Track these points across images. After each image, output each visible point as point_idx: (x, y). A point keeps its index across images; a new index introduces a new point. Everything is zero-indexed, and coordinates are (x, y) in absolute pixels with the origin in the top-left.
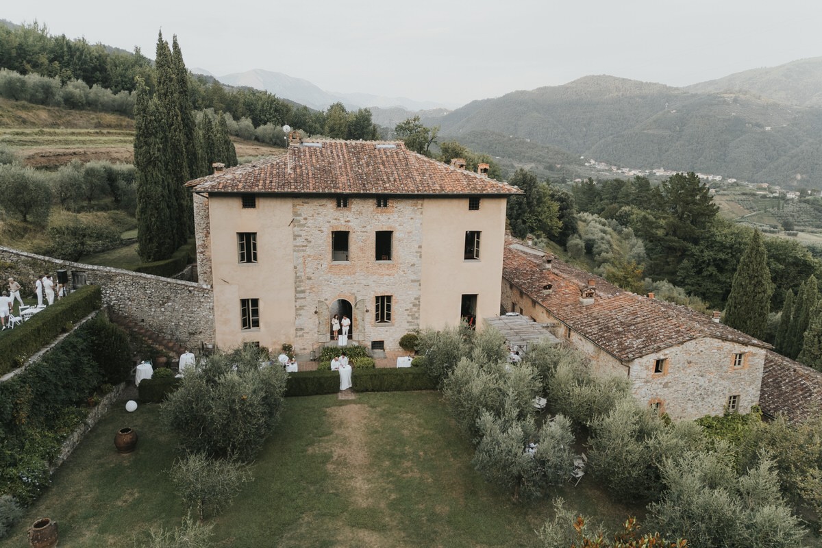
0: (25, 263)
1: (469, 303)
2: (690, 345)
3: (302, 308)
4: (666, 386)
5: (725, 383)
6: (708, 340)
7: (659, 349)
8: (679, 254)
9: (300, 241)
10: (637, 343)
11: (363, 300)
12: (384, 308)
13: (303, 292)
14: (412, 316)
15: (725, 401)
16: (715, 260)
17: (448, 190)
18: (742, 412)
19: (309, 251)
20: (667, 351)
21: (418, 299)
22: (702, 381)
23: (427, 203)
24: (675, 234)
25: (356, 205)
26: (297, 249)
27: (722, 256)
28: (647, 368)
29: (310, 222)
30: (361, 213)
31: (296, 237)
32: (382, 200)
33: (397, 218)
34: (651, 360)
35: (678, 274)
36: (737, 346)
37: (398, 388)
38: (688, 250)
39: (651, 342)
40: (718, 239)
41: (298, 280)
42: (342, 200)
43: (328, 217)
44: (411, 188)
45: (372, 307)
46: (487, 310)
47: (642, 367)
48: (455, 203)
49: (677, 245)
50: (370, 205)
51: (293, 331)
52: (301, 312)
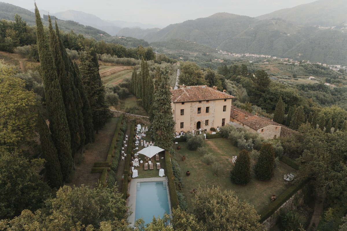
0: (142, 118)
1: (224, 120)
2: (268, 126)
3: (191, 123)
4: (263, 134)
5: (274, 133)
6: (271, 125)
7: (262, 127)
8: (259, 96)
9: (192, 110)
10: (258, 126)
11: (203, 121)
12: (207, 122)
13: (192, 120)
14: (213, 124)
15: (274, 136)
16: (270, 98)
17: (221, 98)
18: (277, 138)
19: (193, 112)
20: (264, 128)
21: (214, 120)
22: (270, 133)
23: (216, 101)
24: (258, 90)
25: (203, 102)
26: (191, 112)
27: (272, 97)
28: (260, 131)
29: (194, 106)
30: (203, 104)
31: (191, 109)
32: (208, 101)
33: (210, 104)
34: (261, 129)
35: (259, 102)
36: (276, 126)
37: (215, 138)
38: (262, 95)
39: (261, 126)
40: (271, 91)
41: (191, 118)
42: (200, 102)
43: (197, 105)
44: (213, 98)
45: (205, 122)
46: (227, 121)
47: (259, 131)
48: (222, 100)
49: (258, 93)
50: (205, 102)
51: (189, 128)
52: (191, 124)
